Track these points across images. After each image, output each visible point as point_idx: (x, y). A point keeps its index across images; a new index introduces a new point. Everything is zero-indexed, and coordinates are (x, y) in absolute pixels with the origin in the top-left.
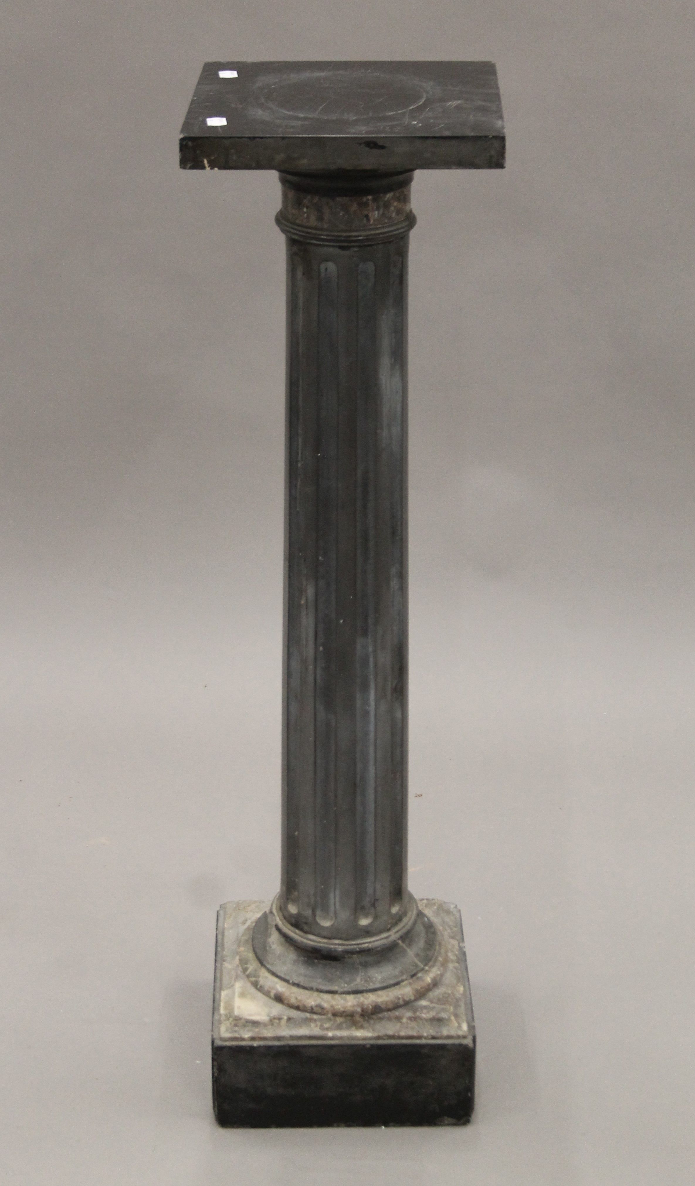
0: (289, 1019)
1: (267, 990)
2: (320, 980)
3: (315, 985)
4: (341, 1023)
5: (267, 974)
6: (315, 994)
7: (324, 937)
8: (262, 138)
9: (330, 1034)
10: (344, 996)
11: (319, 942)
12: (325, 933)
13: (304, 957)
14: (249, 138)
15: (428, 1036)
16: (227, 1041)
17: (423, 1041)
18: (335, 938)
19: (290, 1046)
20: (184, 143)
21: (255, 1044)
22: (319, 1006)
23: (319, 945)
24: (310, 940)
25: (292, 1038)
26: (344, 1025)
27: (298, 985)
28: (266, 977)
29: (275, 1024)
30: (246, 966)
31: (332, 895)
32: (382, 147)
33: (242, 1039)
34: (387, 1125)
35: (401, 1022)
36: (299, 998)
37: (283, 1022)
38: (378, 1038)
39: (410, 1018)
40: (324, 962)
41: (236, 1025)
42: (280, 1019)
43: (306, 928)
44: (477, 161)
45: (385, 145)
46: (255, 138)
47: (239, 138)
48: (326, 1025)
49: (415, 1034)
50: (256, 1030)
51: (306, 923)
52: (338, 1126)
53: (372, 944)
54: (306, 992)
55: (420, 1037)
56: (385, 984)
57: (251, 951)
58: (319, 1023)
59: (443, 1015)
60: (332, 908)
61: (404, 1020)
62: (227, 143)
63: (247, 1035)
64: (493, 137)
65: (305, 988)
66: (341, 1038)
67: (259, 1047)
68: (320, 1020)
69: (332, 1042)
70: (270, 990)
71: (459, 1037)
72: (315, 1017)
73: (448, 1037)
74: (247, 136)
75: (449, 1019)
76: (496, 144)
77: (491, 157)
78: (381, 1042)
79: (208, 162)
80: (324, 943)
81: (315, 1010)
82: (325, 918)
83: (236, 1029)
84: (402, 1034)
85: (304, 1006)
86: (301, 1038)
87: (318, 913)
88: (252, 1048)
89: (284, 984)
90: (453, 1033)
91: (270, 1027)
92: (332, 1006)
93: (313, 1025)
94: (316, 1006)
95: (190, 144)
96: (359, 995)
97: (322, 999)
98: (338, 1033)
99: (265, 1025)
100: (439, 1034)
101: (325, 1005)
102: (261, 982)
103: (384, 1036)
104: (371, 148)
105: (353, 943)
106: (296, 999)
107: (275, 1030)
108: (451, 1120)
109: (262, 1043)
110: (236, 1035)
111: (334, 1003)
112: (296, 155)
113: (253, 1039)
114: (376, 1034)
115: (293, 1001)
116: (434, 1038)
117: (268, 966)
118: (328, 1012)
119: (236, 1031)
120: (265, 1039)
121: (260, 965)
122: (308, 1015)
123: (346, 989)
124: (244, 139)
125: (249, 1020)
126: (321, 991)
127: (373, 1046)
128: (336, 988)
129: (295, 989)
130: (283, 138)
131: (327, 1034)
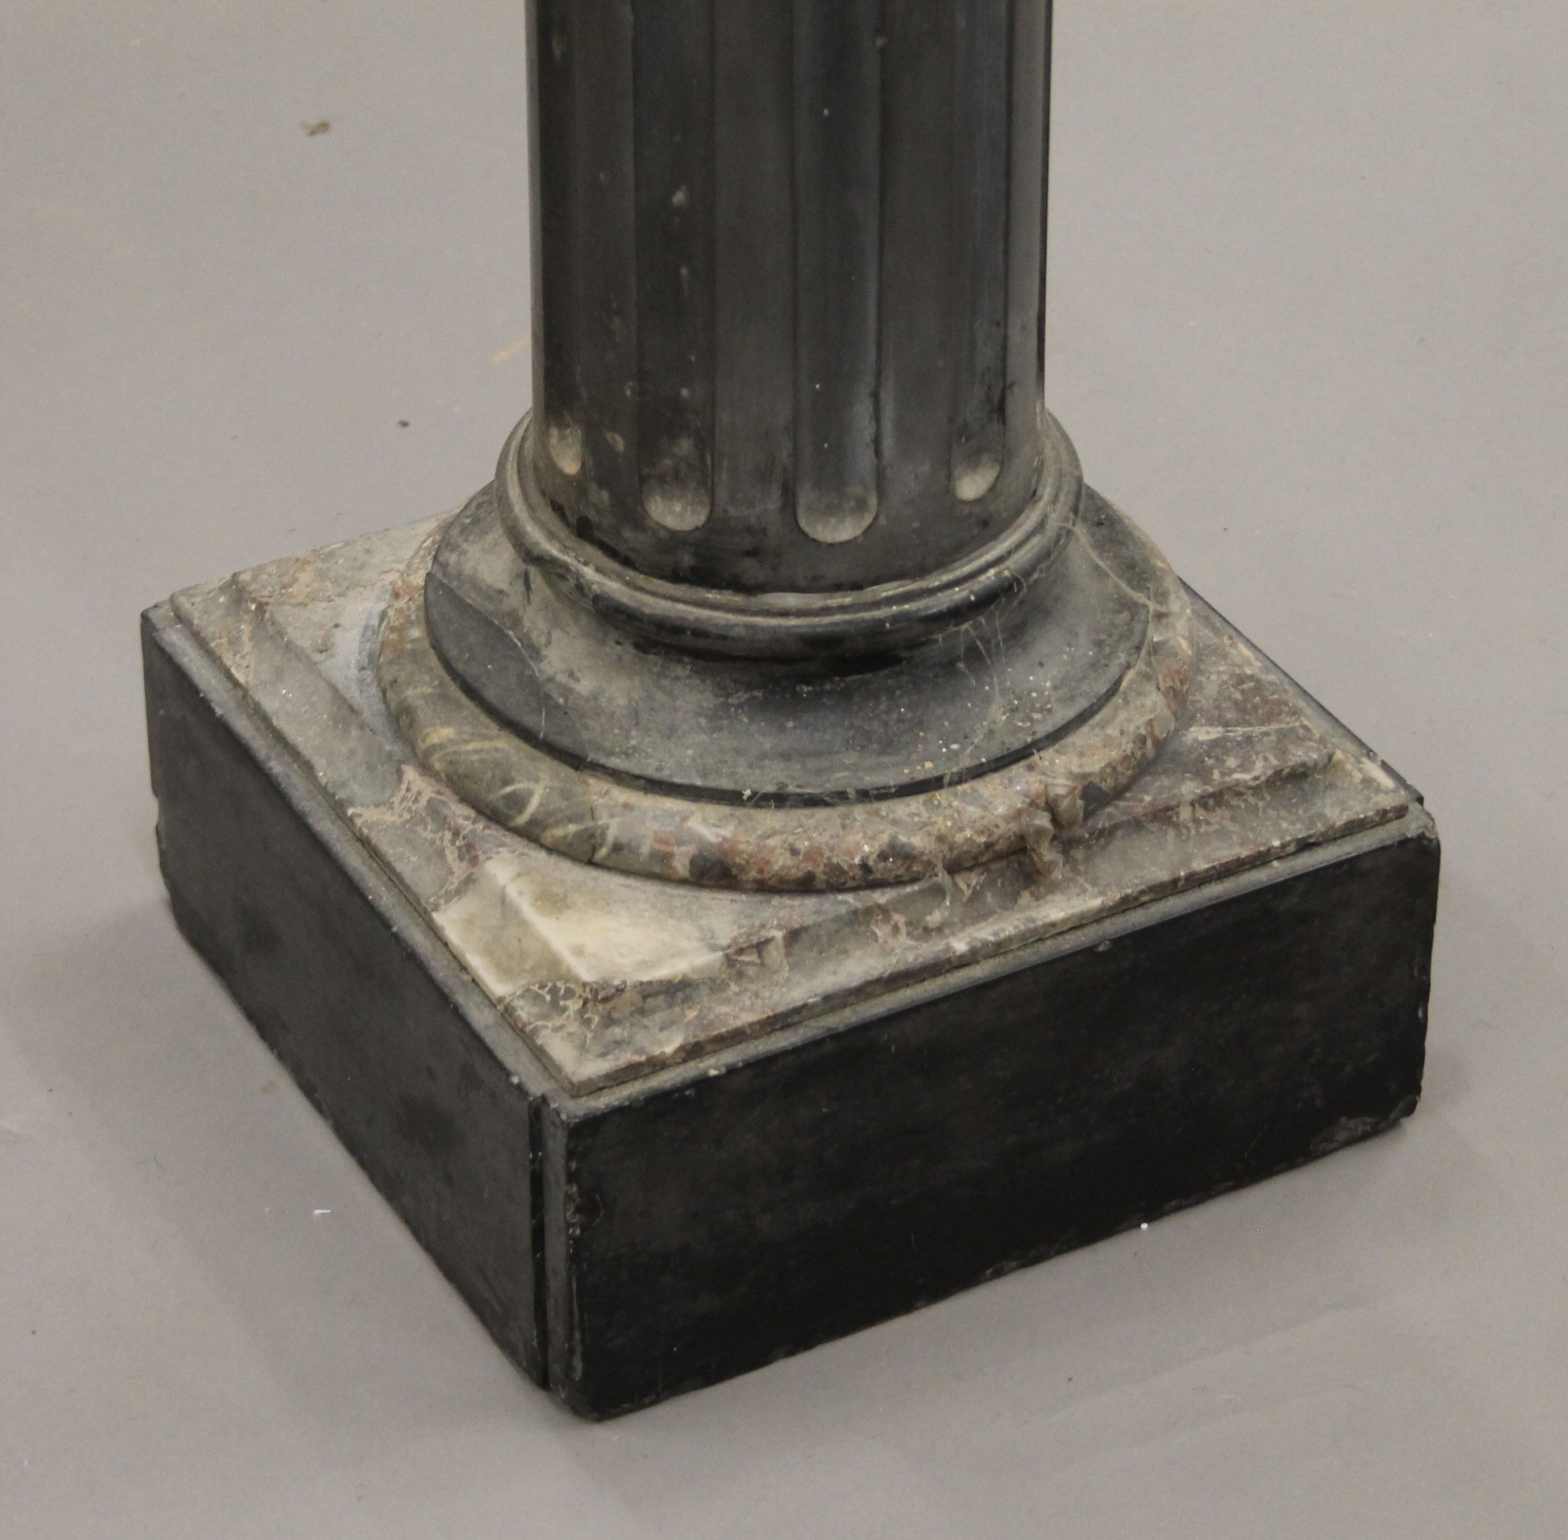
0: (794, 936)
1: (653, 855)
2: (850, 758)
3: (839, 779)
4: (976, 895)
5: (621, 795)
6: (859, 812)
7: (838, 587)
9: (960, 945)
10: (965, 787)
11: (826, 611)
12: (833, 572)
13: (749, 687)
15: (1283, 846)
16: (601, 1089)
17: (1278, 870)
18: (878, 581)
19: (835, 1036)
21: (712, 1066)
22: (894, 852)
23: (826, 620)
24: (784, 613)
25: (833, 1001)
26: (989, 898)
27: (779, 800)
28: (627, 806)
29: (751, 971)
30: (508, 789)
31: (862, 411)
33: (657, 1065)
34: (1154, 1213)
35: (1176, 826)
36: (803, 845)
37: (775, 954)
38: (1127, 904)
39: (1202, 801)
40: (838, 683)
41: (609, 1021)
42: (761, 946)
43: (751, 570)
48: (935, 918)
49: (1244, 853)
50: (691, 1014)
51: (753, 553)
52: (998, 1274)
53: (1010, 563)
54: (821, 814)
55: (1261, 859)
56: (1082, 704)
57: (494, 729)
58: (899, 918)
59: (1299, 755)
60: (864, 460)
61: (1185, 814)
63: (670, 1044)
65: (812, 802)
66: (998, 949)
67: (732, 1071)
68: (899, 904)
69: (979, 972)
70: (664, 848)
71: (1384, 817)
72: (881, 897)
73: (1354, 828)
75: (1329, 764)
78: (1137, 919)
80: (842, 609)
81: (880, 869)
82: (831, 511)
83: (617, 1032)
84: (1200, 865)
85: (836, 870)
86: (863, 991)
87: (805, 496)
88: (702, 1083)
89: (713, 811)
90: (1358, 809)
91: (734, 987)
92: (941, 839)
93: (881, 931)
94: (883, 856)
96: (1018, 769)
97: (895, 822)
98: (986, 932)
99: (715, 985)
100: (1320, 827)
101: (918, 841)
102: (614, 829)
103: (1143, 892)
105: (946, 578)
106: (794, 852)
107: (756, 995)
108: (1359, 1124)
109: (731, 1056)
110: (627, 1057)
111: (942, 823)
113: (693, 1051)
114: (1115, 895)
115: (781, 862)
116: (1305, 846)
117: (616, 762)
118: (930, 865)
119: (618, 1043)
120: (737, 1036)
121: (566, 771)
122: (850, 900)
123: (966, 762)
125: (650, 983)
126: (883, 794)
127: (1122, 942)
128: (928, 769)
129: (770, 819)
131: (949, 948)
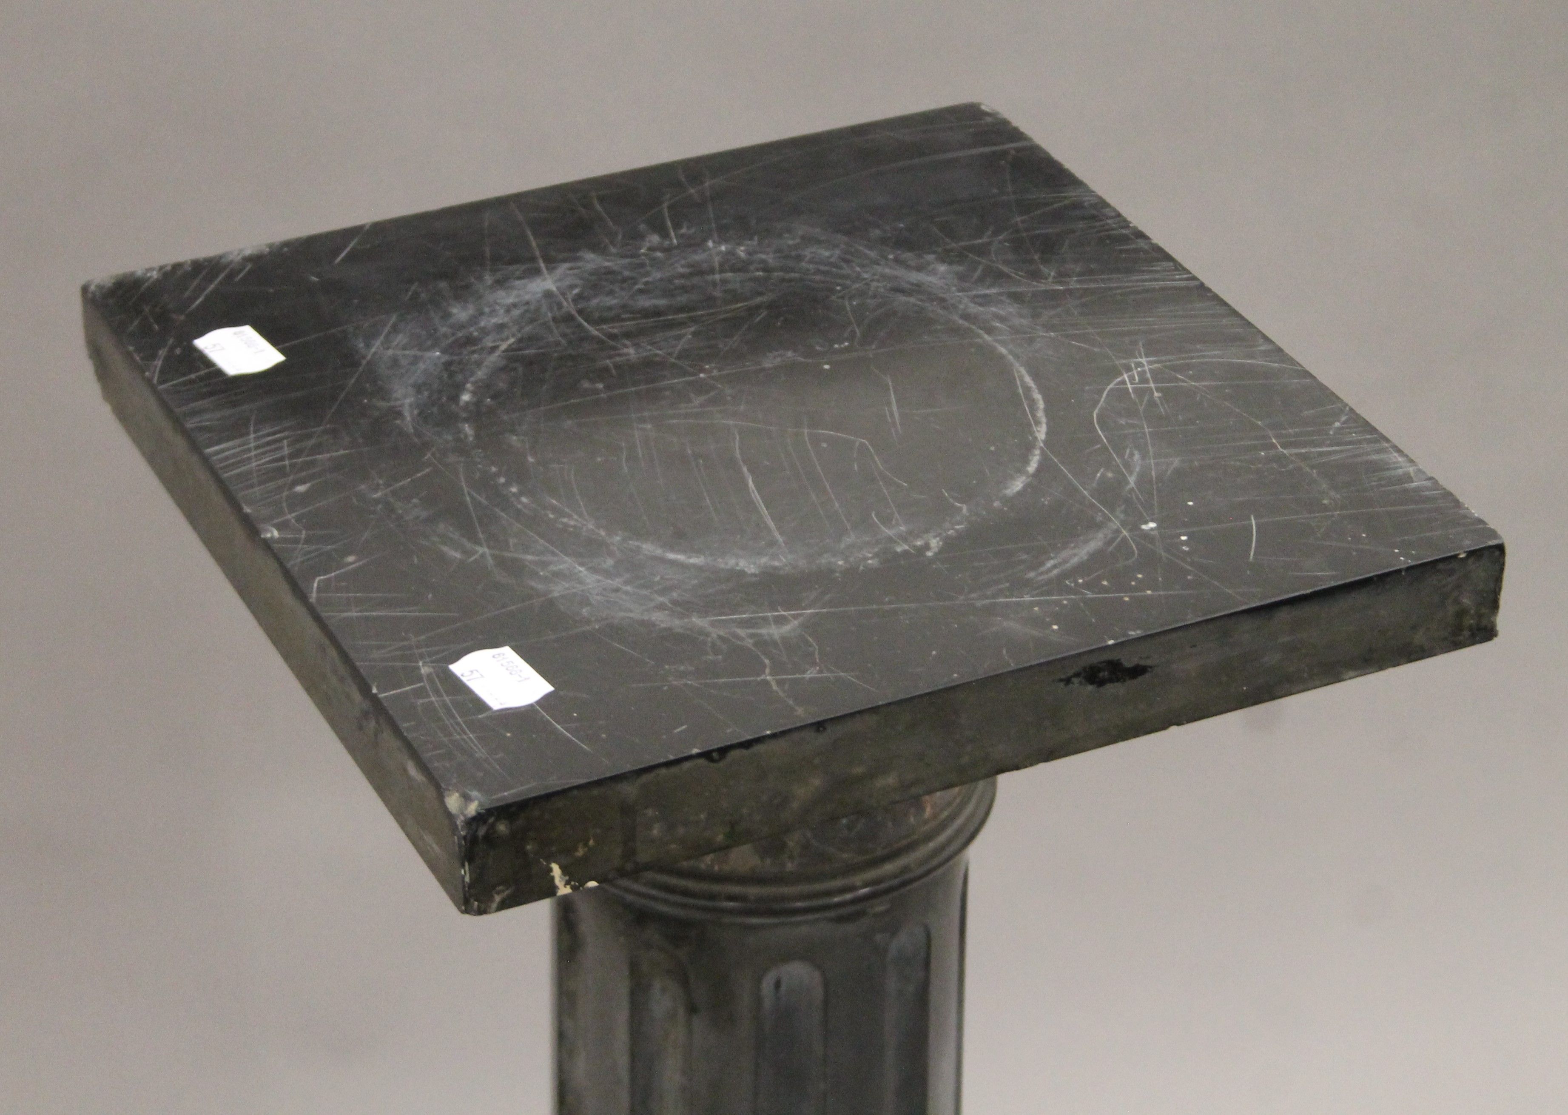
8: (747, 745)
14: (706, 755)
20: (482, 832)
32: (1138, 671)
44: (1419, 638)
45: (1142, 663)
46: (724, 751)
47: (669, 764)
62: (630, 790)
64: (1471, 554)
74: (695, 751)
76: (1479, 571)
77: (1461, 613)
79: (564, 870)
95: (502, 828)
104: (1101, 683)
112: (859, 770)
124: (687, 765)
130: (819, 726)
